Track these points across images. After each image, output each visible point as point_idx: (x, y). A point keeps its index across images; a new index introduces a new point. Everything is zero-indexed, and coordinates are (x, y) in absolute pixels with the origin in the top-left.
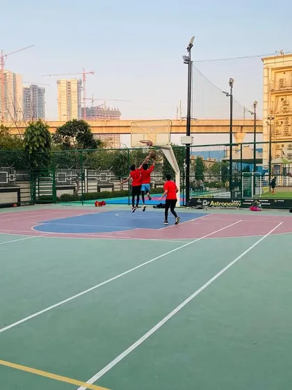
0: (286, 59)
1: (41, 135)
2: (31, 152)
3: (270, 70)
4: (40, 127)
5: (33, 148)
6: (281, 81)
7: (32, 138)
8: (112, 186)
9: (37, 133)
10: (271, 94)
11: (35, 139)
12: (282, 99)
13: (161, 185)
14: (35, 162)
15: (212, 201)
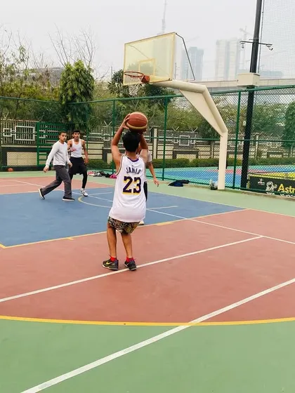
1: (78, 81)
2: (64, 103)
4: (77, 70)
5: (66, 98)
7: (65, 85)
8: (197, 153)
9: (72, 77)
11: (68, 86)
13: (278, 153)
14: (69, 116)
15: (282, 185)
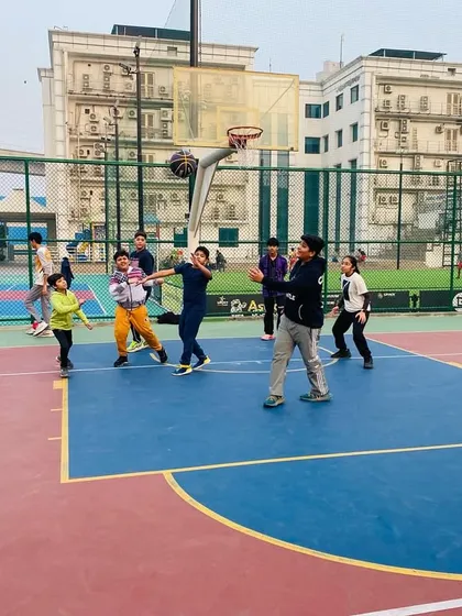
0: (91, 41)
3: (66, 53)
6: (86, 77)
10: (70, 99)
12: (87, 111)
15: (253, 302)
